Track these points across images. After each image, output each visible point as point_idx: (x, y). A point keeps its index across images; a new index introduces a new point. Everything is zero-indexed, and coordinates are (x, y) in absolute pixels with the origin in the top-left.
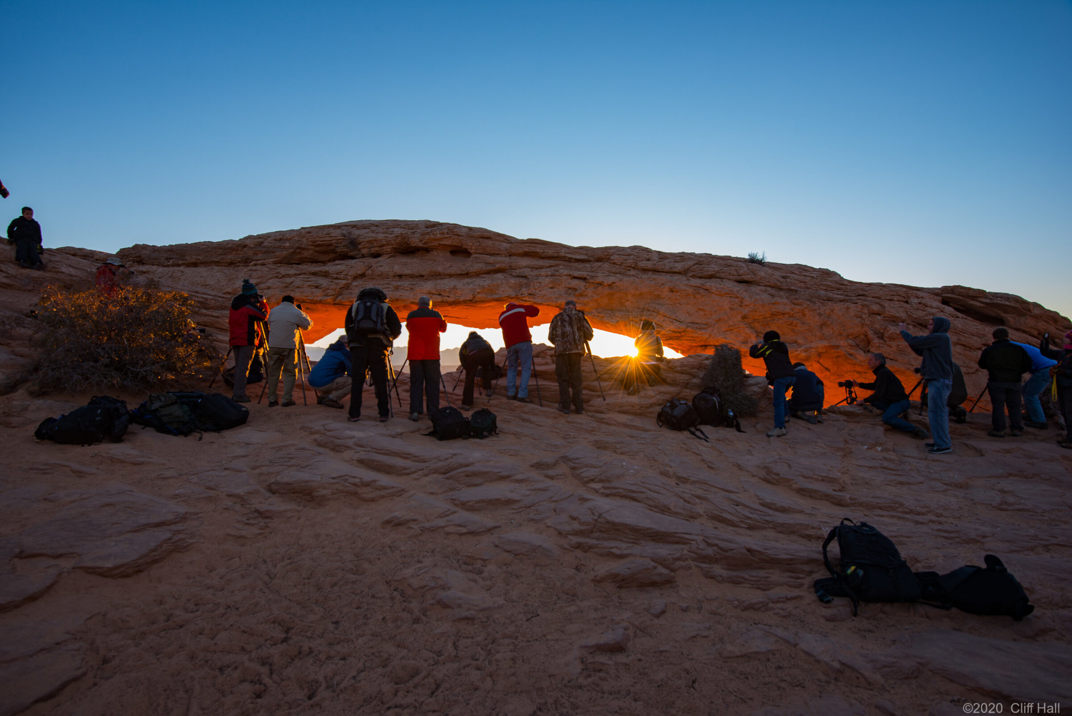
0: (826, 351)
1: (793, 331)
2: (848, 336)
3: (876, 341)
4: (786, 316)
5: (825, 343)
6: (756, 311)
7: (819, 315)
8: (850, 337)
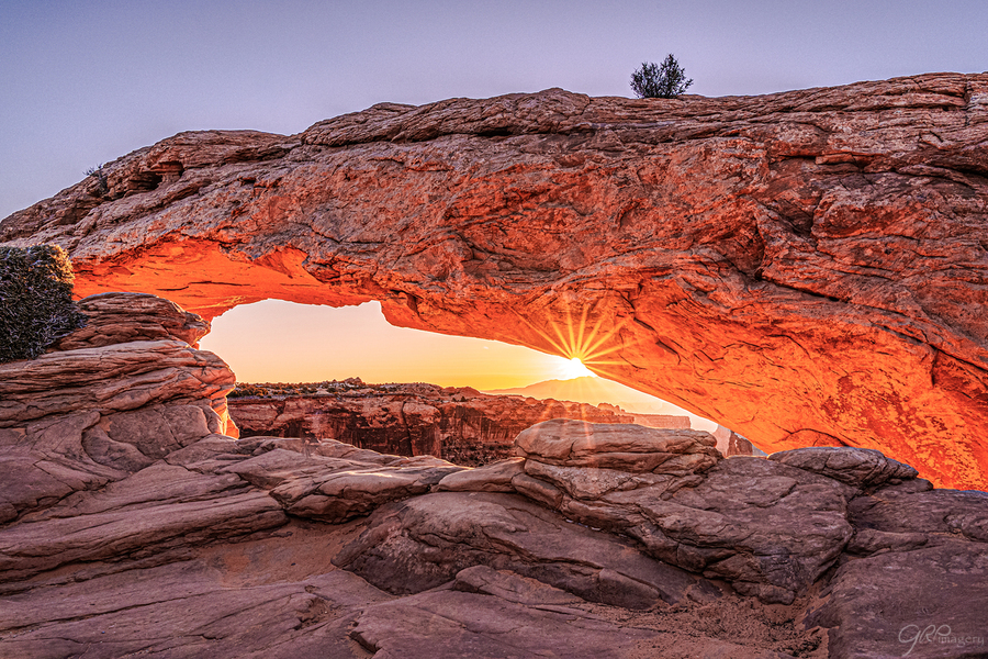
0: (641, 286)
1: (556, 235)
2: (696, 236)
3: (781, 241)
4: (543, 199)
5: (632, 262)
6: (471, 196)
7: (620, 184)
8: (706, 239)
